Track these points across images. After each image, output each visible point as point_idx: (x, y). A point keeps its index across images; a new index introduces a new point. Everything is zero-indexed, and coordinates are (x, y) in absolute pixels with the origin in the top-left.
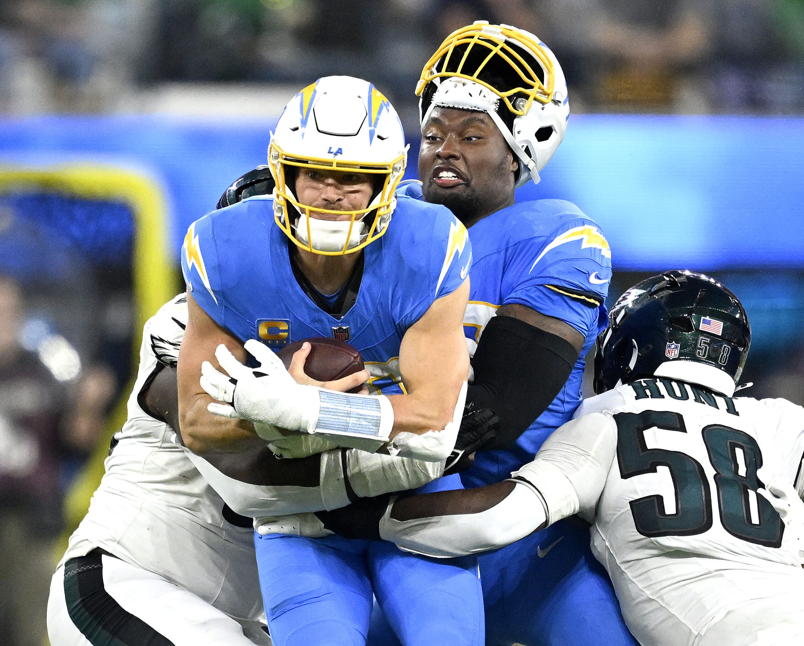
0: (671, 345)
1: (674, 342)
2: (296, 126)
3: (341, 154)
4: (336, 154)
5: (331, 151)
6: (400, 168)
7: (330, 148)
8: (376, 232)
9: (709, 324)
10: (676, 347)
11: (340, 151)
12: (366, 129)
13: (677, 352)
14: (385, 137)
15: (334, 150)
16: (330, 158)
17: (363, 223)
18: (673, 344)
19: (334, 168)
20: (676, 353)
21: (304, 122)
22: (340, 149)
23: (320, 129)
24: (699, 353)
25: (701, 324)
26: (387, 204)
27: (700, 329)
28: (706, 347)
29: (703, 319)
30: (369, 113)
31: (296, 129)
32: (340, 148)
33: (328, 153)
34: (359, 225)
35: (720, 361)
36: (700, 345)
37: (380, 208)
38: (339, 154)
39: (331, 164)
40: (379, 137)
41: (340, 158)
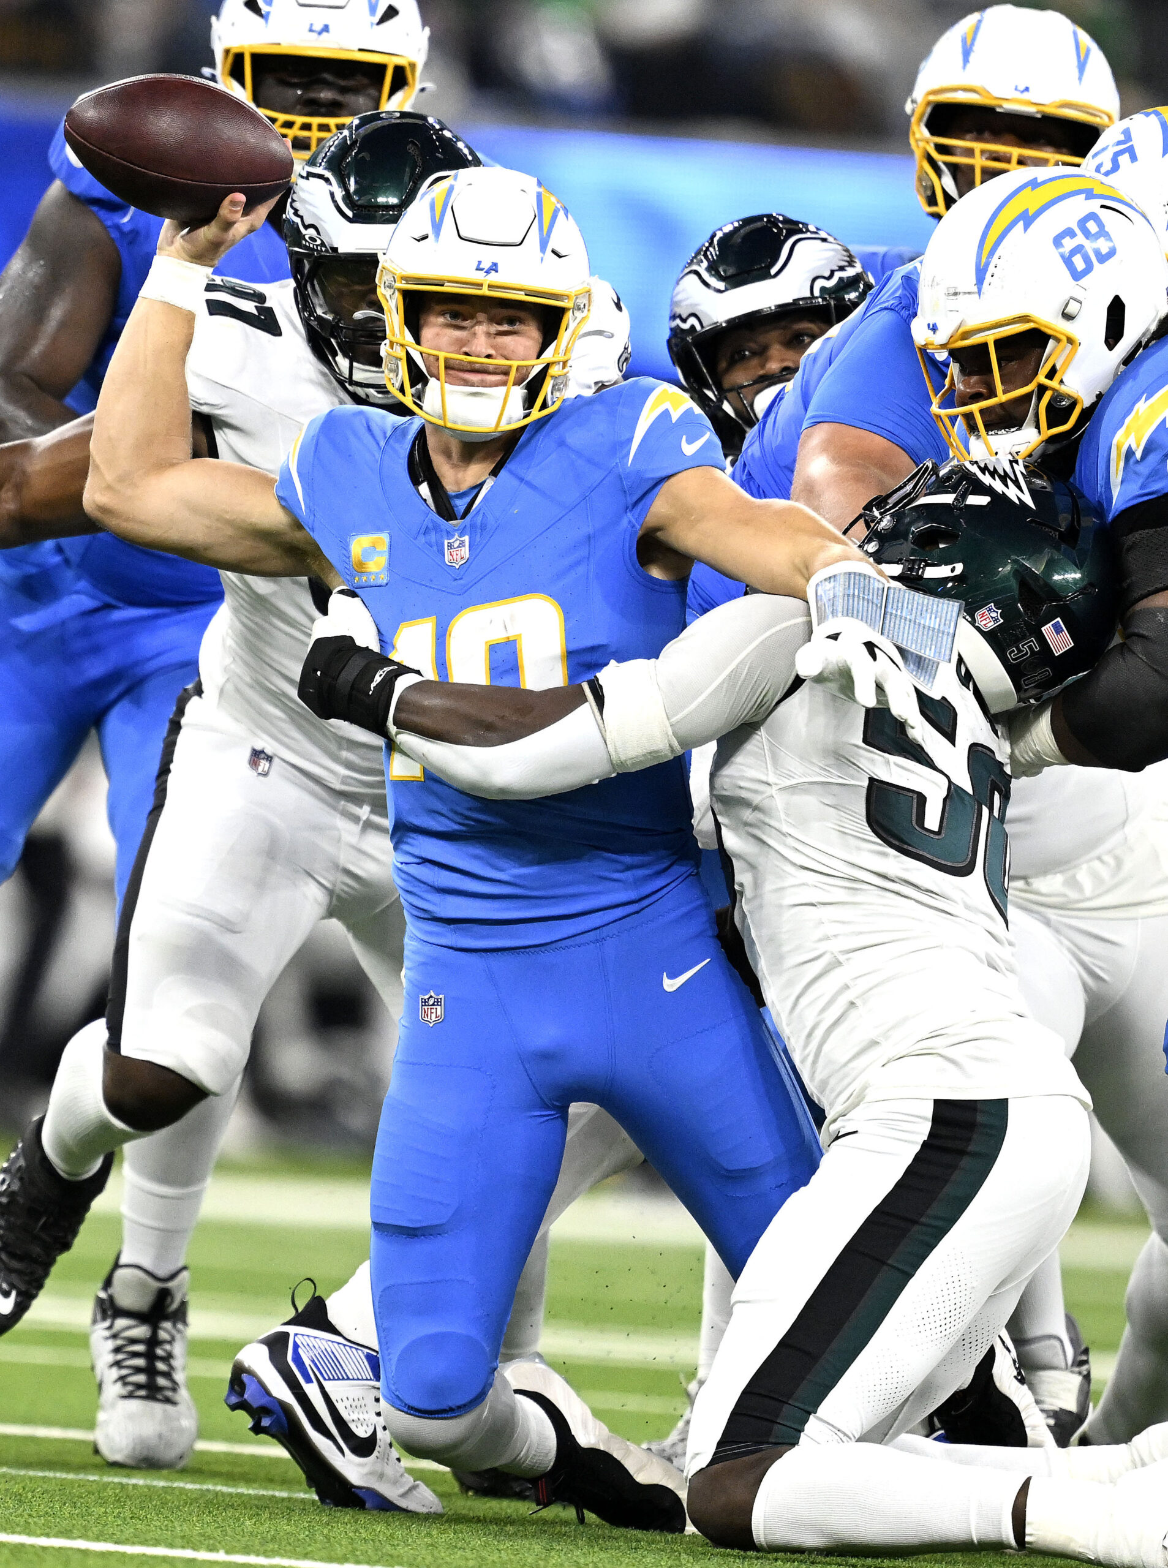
0: (994, 611)
1: (1000, 611)
2: (423, 233)
3: (497, 271)
4: (487, 272)
5: (481, 266)
6: (584, 305)
7: (480, 262)
8: (544, 406)
9: (1058, 633)
10: (996, 620)
11: (494, 267)
12: (534, 236)
13: (991, 625)
14: (563, 254)
15: (486, 265)
16: (479, 277)
17: (526, 391)
18: (997, 612)
19: (485, 291)
20: (989, 625)
21: (437, 227)
22: (495, 264)
23: (462, 234)
24: (1013, 651)
25: (1050, 625)
26: (565, 358)
27: (1043, 629)
28: (1027, 652)
29: (1058, 621)
30: (539, 215)
31: (425, 237)
32: (495, 262)
33: (477, 269)
34: (518, 393)
35: (1024, 681)
36: (1023, 646)
37: (553, 363)
38: (493, 272)
39: (479, 286)
40: (554, 252)
41: (493, 278)
